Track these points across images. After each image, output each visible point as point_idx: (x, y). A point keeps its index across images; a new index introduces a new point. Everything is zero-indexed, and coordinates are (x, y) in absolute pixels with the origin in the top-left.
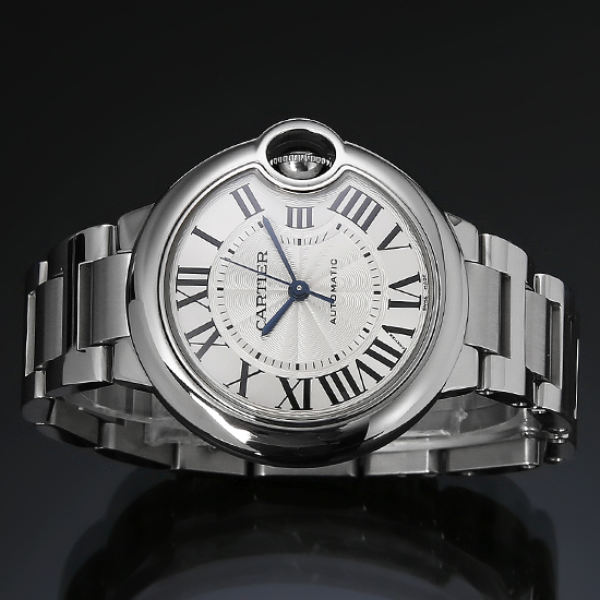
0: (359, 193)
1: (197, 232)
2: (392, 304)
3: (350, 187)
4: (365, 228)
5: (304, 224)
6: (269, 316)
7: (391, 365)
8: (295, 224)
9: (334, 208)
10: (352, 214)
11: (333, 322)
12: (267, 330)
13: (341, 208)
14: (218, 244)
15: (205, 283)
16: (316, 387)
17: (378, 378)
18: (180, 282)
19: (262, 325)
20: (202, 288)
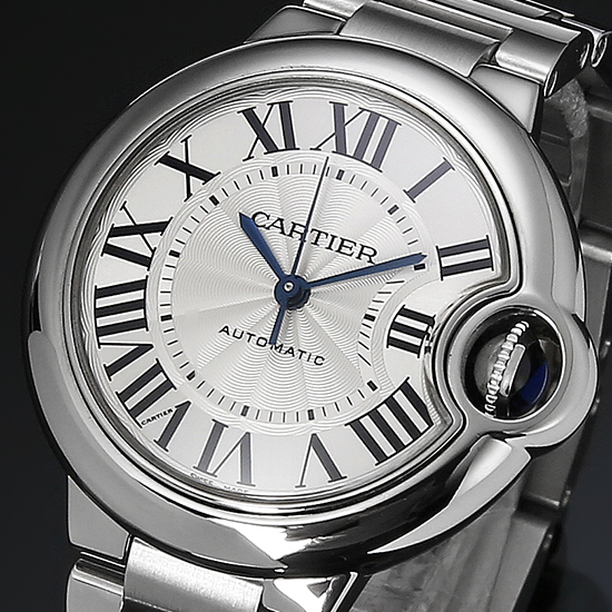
0: (415, 434)
1: (445, 167)
2: (219, 428)
3: (430, 423)
4: (356, 425)
5: (395, 334)
6: (274, 238)
7: (123, 397)
8: (402, 320)
9: (406, 388)
10: (385, 412)
11: (226, 330)
12: (248, 225)
13: (401, 398)
14: (412, 194)
15: (358, 156)
16: (135, 272)
17: (111, 370)
18: (374, 118)
20: (351, 148)
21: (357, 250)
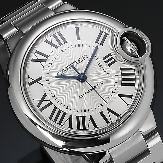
0: (134, 74)
1: (77, 29)
2: (101, 113)
3: (134, 70)
4: (123, 85)
5: (108, 63)
6: (65, 74)
7: (79, 128)
8: (106, 60)
9: (122, 69)
10: (124, 77)
11: (80, 97)
12: (59, 77)
13: (123, 72)
14: (78, 39)
15: (61, 44)
16: (51, 108)
17: (70, 127)
18: (55, 36)
19: (60, 74)
20: (58, 45)
21: (82, 59)
